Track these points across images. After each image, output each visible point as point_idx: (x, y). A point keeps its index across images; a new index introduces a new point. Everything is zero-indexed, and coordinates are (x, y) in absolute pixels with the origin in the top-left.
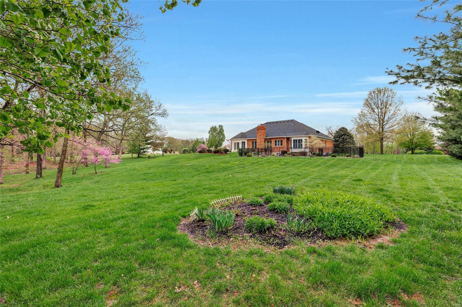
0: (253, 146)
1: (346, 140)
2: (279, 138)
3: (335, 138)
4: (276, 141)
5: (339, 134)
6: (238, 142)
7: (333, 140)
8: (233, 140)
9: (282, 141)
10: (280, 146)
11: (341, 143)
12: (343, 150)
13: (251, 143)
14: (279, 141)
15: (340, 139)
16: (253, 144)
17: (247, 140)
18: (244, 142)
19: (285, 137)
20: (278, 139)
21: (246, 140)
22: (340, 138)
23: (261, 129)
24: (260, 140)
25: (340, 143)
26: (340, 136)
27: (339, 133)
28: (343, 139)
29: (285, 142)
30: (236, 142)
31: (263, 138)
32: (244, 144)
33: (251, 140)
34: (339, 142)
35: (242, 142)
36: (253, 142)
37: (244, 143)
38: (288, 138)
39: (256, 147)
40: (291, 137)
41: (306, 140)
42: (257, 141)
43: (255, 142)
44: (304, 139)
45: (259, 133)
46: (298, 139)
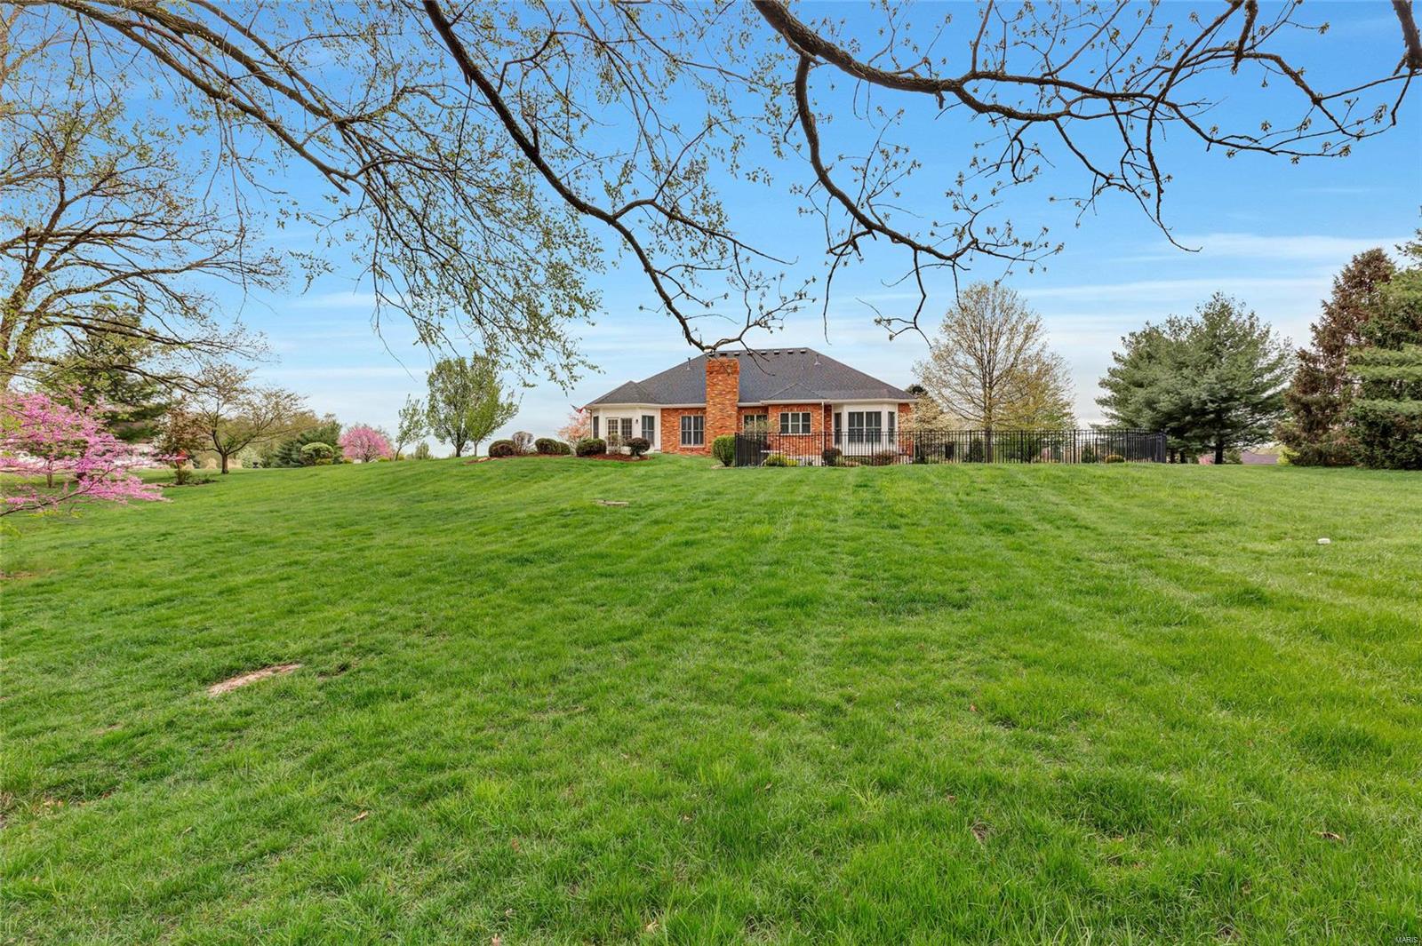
0: (684, 434)
2: (799, 405)
4: (784, 417)
6: (626, 415)
8: (605, 409)
9: (806, 417)
10: (801, 433)
13: (677, 421)
14: (795, 417)
16: (684, 428)
17: (663, 410)
18: (652, 418)
19: (818, 401)
20: (795, 411)
21: (656, 409)
24: (721, 410)
29: (817, 419)
30: (620, 415)
31: (732, 405)
32: (652, 426)
33: (676, 410)
35: (644, 417)
36: (683, 419)
37: (648, 422)
38: (828, 408)
39: (699, 438)
40: (841, 405)
41: (891, 414)
42: (705, 413)
43: (696, 418)
44: (885, 411)
45: (715, 384)
46: (864, 409)
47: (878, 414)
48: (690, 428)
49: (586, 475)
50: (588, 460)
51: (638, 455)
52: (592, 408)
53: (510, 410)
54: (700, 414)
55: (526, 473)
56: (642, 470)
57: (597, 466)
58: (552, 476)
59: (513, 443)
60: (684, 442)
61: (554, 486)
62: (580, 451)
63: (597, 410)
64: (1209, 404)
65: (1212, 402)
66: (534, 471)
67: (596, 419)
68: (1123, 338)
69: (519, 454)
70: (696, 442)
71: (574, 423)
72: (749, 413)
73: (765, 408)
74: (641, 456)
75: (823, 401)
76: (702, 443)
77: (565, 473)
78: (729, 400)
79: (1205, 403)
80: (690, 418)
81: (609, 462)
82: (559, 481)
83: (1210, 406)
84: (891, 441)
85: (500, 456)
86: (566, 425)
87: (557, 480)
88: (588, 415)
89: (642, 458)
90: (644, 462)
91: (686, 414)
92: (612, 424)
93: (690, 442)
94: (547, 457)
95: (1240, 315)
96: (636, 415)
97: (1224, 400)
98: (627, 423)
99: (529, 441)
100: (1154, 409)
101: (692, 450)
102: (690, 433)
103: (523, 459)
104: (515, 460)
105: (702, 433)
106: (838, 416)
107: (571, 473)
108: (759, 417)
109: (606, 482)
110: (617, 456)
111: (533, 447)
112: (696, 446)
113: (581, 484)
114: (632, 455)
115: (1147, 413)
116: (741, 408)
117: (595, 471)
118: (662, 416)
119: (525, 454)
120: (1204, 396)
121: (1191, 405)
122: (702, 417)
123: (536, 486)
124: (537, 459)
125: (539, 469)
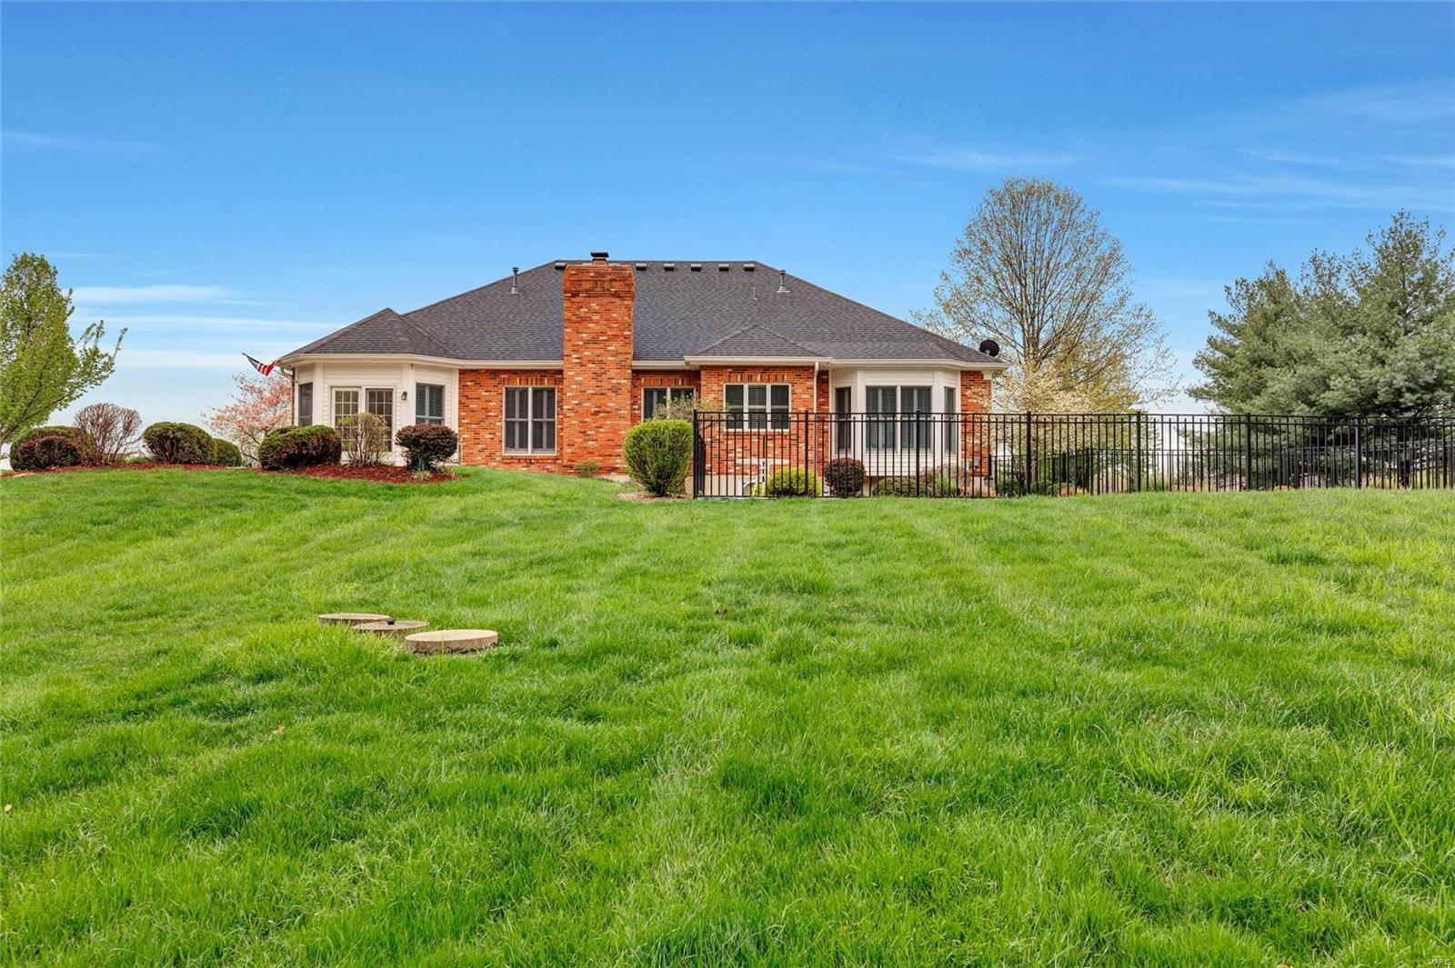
0: (510, 425)
2: (766, 369)
4: (734, 394)
6: (379, 381)
8: (328, 367)
9: (781, 393)
13: (494, 399)
14: (758, 395)
16: (510, 413)
17: (463, 372)
18: (438, 392)
20: (758, 380)
21: (449, 370)
23: (606, 293)
24: (597, 376)
29: (804, 397)
30: (364, 381)
31: (621, 366)
32: (439, 406)
33: (494, 373)
35: (420, 388)
36: (510, 393)
37: (431, 397)
38: (823, 377)
39: (546, 434)
40: (851, 371)
41: (950, 392)
42: (561, 381)
43: (536, 392)
44: (939, 384)
45: (583, 320)
46: (898, 381)
47: (926, 392)
48: (524, 413)
49: (292, 519)
50: (292, 480)
51: (428, 467)
52: (293, 365)
53: (95, 367)
54: (547, 384)
55: (109, 512)
56: (448, 506)
57: (318, 494)
58: (188, 521)
59: (79, 432)
60: (510, 444)
61: (190, 554)
62: (272, 456)
63: (310, 368)
64: (1408, 395)
65: (1409, 390)
66: (135, 507)
67: (307, 390)
68: (1228, 289)
69: (97, 461)
70: (537, 445)
71: (251, 399)
72: (655, 383)
73: (693, 375)
74: (434, 470)
75: (817, 362)
76: (551, 445)
77: (231, 515)
78: (616, 354)
79: (1399, 393)
80: (526, 391)
81: (355, 484)
82: (209, 537)
83: (1408, 398)
84: (949, 447)
85: (42, 467)
86: (232, 403)
87: (203, 533)
88: (287, 382)
89: (440, 475)
90: (446, 485)
91: (517, 384)
92: (345, 400)
93: (523, 445)
94: (178, 470)
95: (1435, 252)
96: (404, 383)
97: (1429, 388)
98: (381, 401)
99: (128, 430)
100: (1311, 404)
101: (529, 462)
102: (524, 425)
103: (105, 475)
104: (84, 477)
105: (551, 425)
106: (844, 395)
107: (248, 514)
108: (676, 393)
109: (356, 540)
110: (371, 469)
111: (137, 447)
112: (539, 454)
113: (281, 547)
114: (412, 466)
115: (1301, 409)
116: (637, 373)
117: (315, 508)
118: (463, 387)
119: (116, 462)
120: (1400, 381)
121: (1375, 395)
122: (551, 392)
123: (132, 553)
124: (148, 475)
125: (149, 502)
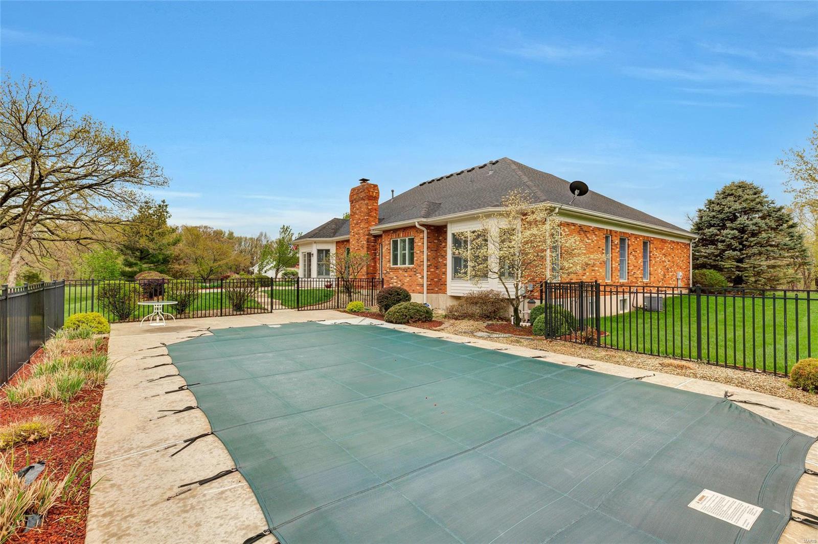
1: (754, 234)
3: (699, 229)
5: (720, 212)
7: (690, 239)
10: (407, 265)
11: (729, 247)
12: (738, 280)
13: (343, 254)
14: (403, 243)
15: (725, 232)
17: (337, 243)
18: (328, 251)
19: (416, 222)
20: (402, 236)
21: (332, 242)
22: (724, 227)
24: (358, 241)
25: (724, 251)
26: (723, 220)
27: (717, 208)
28: (742, 230)
29: (419, 245)
31: (363, 234)
32: (328, 259)
34: (720, 246)
35: (320, 251)
37: (326, 255)
38: (441, 229)
46: (469, 228)
96: (313, 249)
118: (336, 249)
